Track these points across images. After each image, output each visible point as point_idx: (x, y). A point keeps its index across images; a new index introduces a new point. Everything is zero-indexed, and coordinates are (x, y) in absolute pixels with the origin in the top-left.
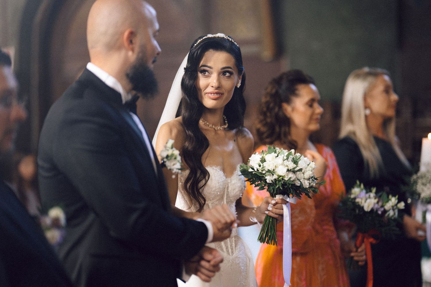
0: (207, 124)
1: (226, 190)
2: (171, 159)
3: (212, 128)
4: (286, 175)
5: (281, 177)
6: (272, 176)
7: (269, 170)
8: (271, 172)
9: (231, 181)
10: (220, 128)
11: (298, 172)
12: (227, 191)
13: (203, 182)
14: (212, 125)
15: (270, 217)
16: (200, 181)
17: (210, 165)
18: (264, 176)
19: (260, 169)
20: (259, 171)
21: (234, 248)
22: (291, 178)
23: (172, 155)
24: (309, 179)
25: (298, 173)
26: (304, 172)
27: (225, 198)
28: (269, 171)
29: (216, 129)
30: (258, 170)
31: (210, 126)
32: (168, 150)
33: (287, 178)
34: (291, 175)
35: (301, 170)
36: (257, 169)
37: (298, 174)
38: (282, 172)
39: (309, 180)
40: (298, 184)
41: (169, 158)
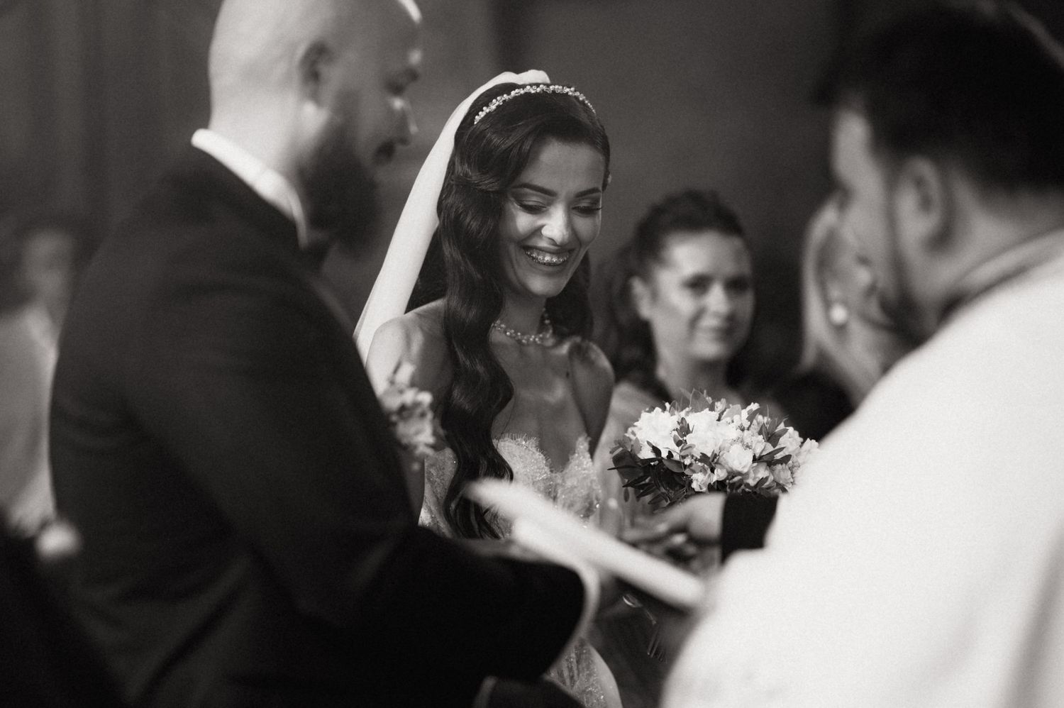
0: (501, 328)
2: (410, 416)
3: (514, 337)
4: (751, 471)
5: (739, 478)
6: (709, 471)
7: (704, 455)
8: (709, 462)
9: (564, 481)
10: (534, 339)
11: (780, 465)
14: (516, 332)
17: (512, 435)
18: (687, 472)
19: (676, 452)
20: (672, 456)
21: (574, 666)
22: (763, 480)
23: (417, 404)
25: (779, 467)
26: (793, 467)
28: (704, 458)
29: (524, 341)
30: (670, 455)
31: (508, 333)
32: (401, 392)
33: (754, 479)
34: (763, 472)
35: (786, 459)
36: (670, 452)
37: (780, 472)
38: (740, 464)
41: (405, 414)
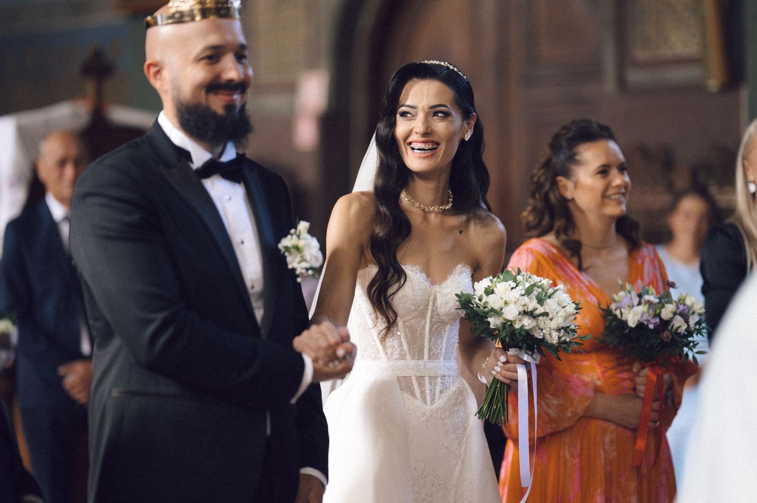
1: (431, 304)
4: (517, 320)
5: (510, 323)
6: (498, 318)
7: (493, 308)
8: (498, 313)
9: (441, 290)
12: (434, 305)
13: (395, 287)
15: (498, 381)
16: (390, 286)
18: (487, 316)
19: (481, 305)
20: (478, 307)
22: (525, 325)
24: (559, 330)
25: (541, 318)
26: (552, 318)
27: (429, 315)
33: (519, 324)
34: (526, 320)
35: (546, 314)
36: (477, 304)
37: (541, 321)
38: (512, 315)
39: (560, 332)
40: (538, 335)
